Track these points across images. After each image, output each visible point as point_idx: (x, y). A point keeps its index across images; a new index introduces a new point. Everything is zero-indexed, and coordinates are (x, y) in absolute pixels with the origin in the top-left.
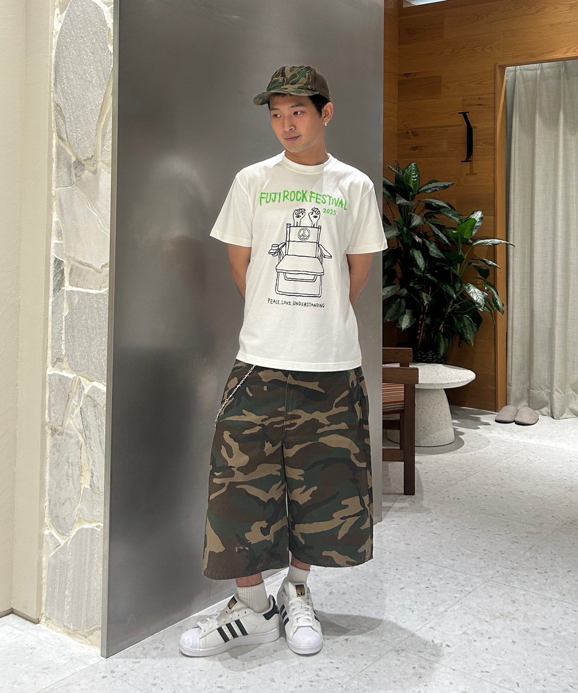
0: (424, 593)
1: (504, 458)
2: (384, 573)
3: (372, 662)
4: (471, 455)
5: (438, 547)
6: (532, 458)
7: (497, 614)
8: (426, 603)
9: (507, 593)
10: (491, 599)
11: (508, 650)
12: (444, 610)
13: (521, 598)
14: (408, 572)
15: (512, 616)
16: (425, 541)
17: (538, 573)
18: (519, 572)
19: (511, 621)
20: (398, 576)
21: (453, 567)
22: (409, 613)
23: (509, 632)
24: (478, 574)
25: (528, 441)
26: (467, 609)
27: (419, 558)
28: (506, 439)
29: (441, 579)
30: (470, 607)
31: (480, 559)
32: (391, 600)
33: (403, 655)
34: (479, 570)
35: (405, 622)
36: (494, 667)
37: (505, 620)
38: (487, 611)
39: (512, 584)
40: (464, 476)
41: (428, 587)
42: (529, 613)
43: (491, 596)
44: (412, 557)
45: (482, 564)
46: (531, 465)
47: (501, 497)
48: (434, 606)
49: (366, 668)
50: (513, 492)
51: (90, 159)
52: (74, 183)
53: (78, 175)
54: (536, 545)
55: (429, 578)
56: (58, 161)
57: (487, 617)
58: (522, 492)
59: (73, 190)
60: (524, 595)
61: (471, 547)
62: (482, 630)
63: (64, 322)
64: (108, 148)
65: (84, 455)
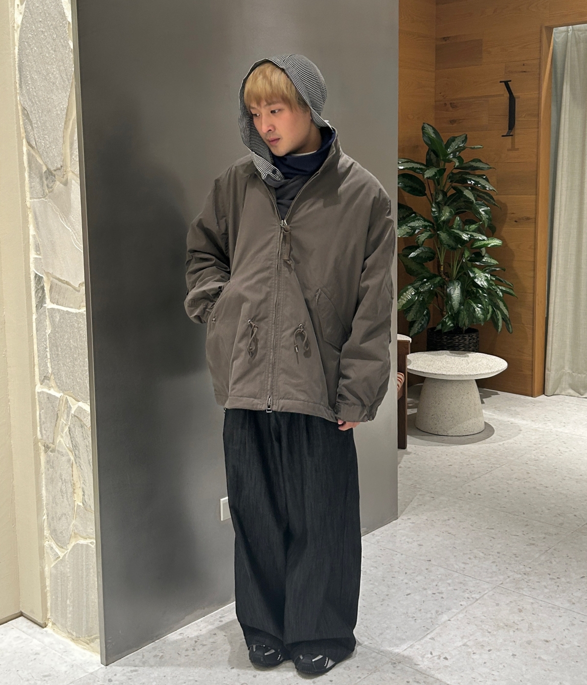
0: (429, 600)
1: (533, 449)
2: (392, 577)
3: (366, 675)
4: (500, 445)
5: (451, 549)
6: (562, 449)
7: (502, 625)
8: (430, 611)
9: (515, 601)
10: (497, 607)
11: (506, 663)
12: (448, 619)
13: (528, 607)
14: (417, 576)
15: (516, 627)
16: (439, 542)
17: (550, 579)
18: (531, 578)
19: (514, 632)
20: (406, 581)
21: (463, 571)
22: (412, 622)
23: (511, 644)
24: (488, 580)
25: (560, 430)
26: (471, 618)
27: (430, 561)
28: (539, 428)
29: (449, 584)
30: (474, 616)
31: (492, 562)
32: (395, 607)
33: (399, 668)
34: (490, 575)
35: (406, 632)
36: (489, 683)
37: (508, 631)
38: (492, 621)
39: (522, 592)
40: (490, 470)
41: (434, 594)
42: (535, 624)
43: (498, 605)
44: (423, 560)
45: (494, 568)
46: (561, 457)
47: (525, 493)
48: (438, 615)
49: (359, 682)
50: (538, 487)
51: (60, 169)
52: (47, 194)
53: (50, 185)
54: (553, 548)
55: (438, 583)
56: (30, 170)
57: (490, 627)
58: (547, 487)
59: (46, 202)
60: (532, 603)
61: (486, 549)
62: (483, 641)
63: (48, 340)
64: (76, 158)
65: (75, 472)
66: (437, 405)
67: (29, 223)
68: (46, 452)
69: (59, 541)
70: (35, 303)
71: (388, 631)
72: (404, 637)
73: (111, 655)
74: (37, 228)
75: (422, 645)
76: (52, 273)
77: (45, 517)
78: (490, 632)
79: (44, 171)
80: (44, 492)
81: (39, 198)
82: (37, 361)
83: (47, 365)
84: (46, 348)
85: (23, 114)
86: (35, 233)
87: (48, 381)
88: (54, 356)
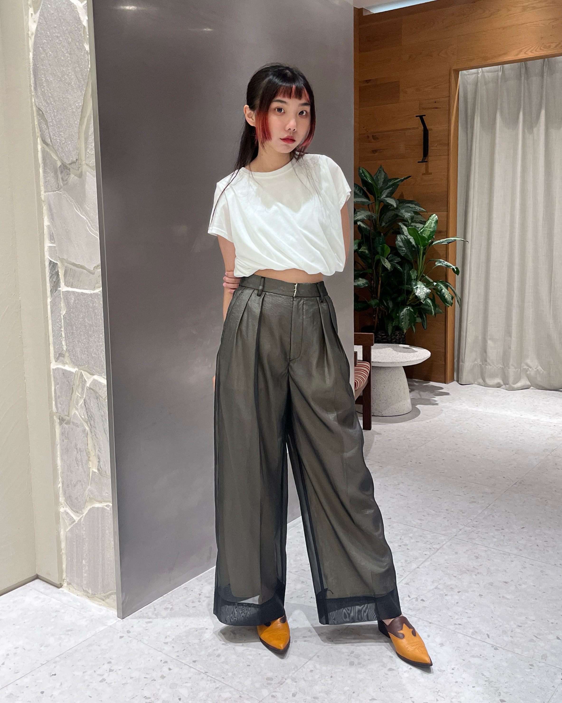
0: (397, 552)
1: (456, 425)
4: (427, 422)
5: (406, 508)
6: (480, 424)
7: (464, 570)
8: (400, 561)
9: (470, 549)
10: (456, 555)
11: (476, 603)
12: (416, 567)
13: (483, 554)
15: (477, 571)
16: (394, 503)
17: (496, 530)
18: (479, 530)
21: (421, 526)
23: (475, 585)
24: (443, 532)
26: (436, 565)
27: (390, 519)
28: (458, 408)
29: (411, 538)
30: (439, 563)
31: (444, 518)
34: (444, 529)
36: (465, 620)
37: (471, 575)
38: (454, 567)
39: (474, 541)
40: (423, 442)
41: (400, 546)
42: (492, 568)
43: (456, 553)
45: (446, 523)
46: (481, 431)
47: (458, 461)
48: (408, 564)
50: (467, 456)
51: (75, 163)
52: (61, 187)
53: (65, 179)
54: (492, 504)
56: (45, 166)
59: (61, 194)
61: (435, 507)
63: (63, 321)
64: (91, 152)
65: (90, 441)
67: (44, 215)
68: (61, 424)
69: (75, 506)
70: (49, 288)
74: (52, 218)
76: (67, 259)
77: (60, 485)
79: (58, 167)
80: (59, 462)
81: (53, 191)
82: (52, 341)
83: (62, 343)
84: (61, 328)
85: (38, 114)
86: (49, 224)
87: (62, 358)
88: (69, 335)
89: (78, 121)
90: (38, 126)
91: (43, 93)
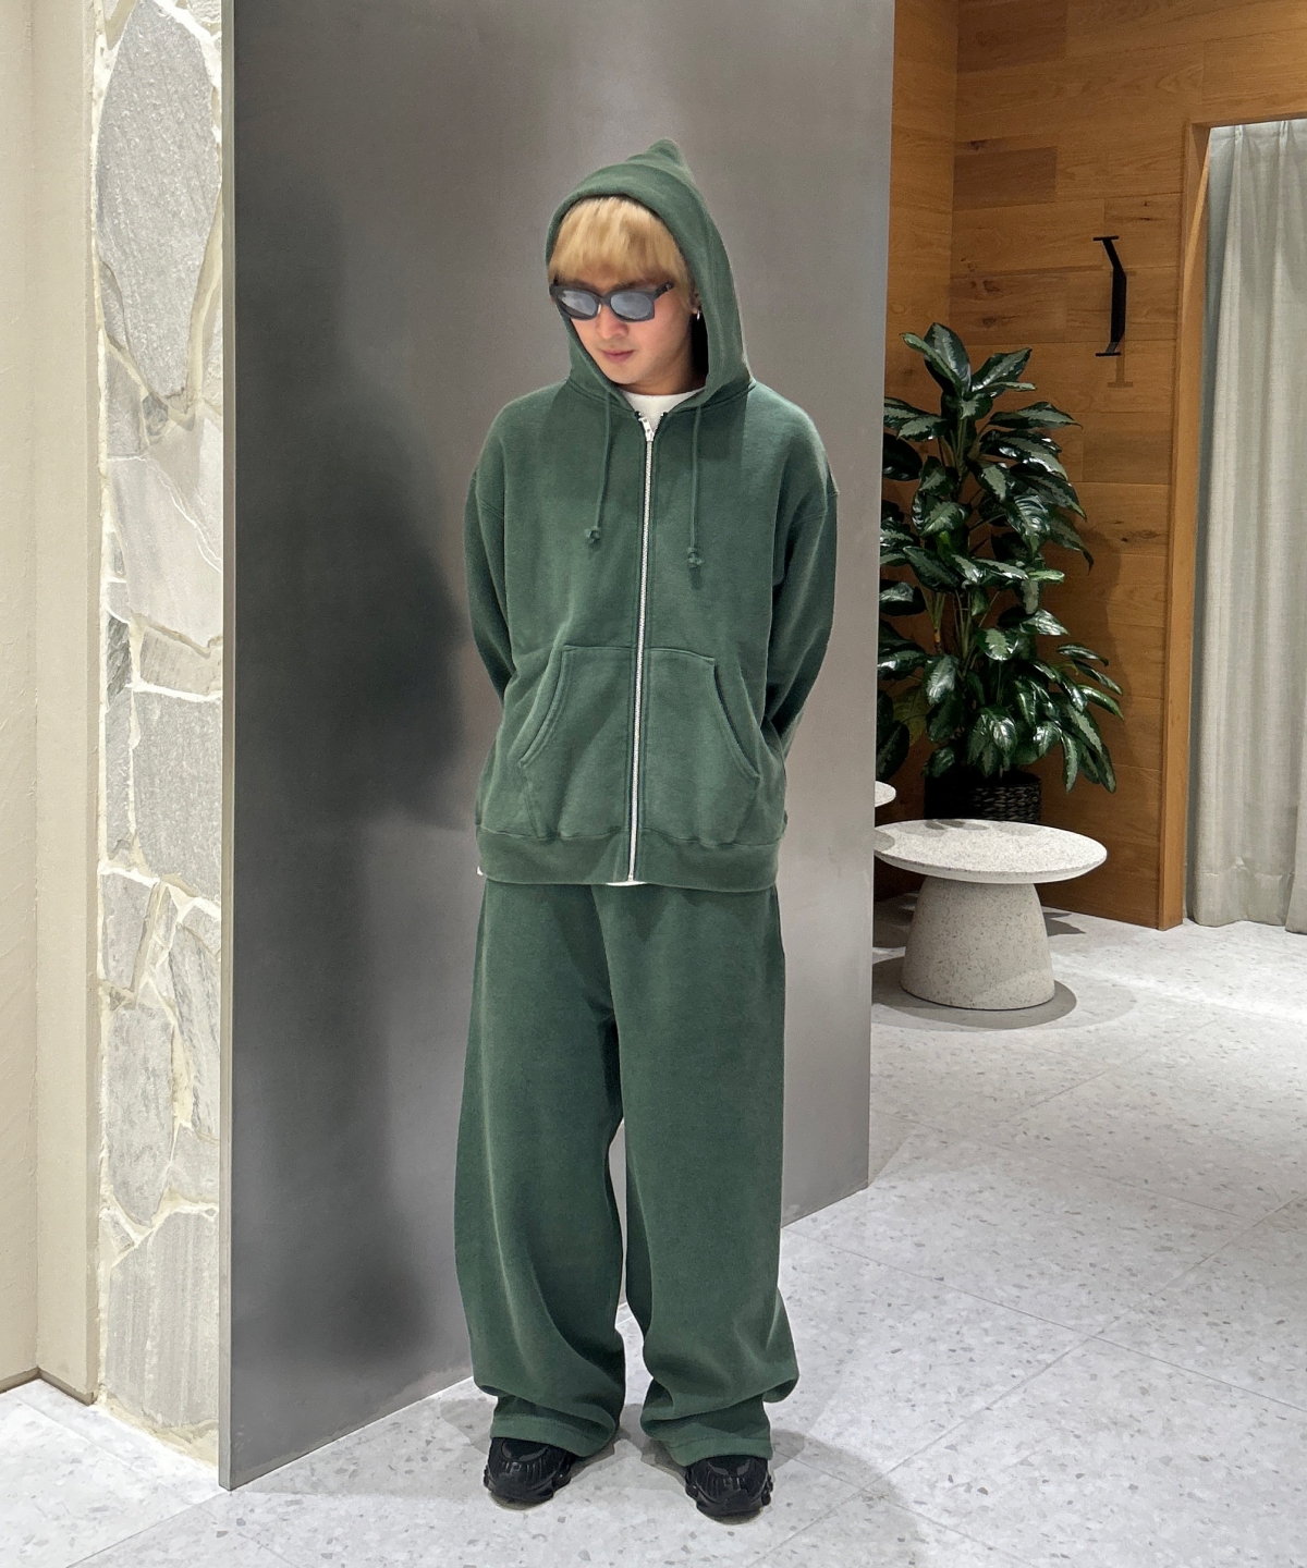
0: (943, 1365)
1: (1163, 1042)
2: (860, 1313)
3: (808, 1524)
4: (1089, 1031)
5: (987, 1255)
6: (1228, 1044)
7: (1104, 1420)
8: (945, 1388)
10: (1093, 1383)
11: (1118, 1505)
12: (984, 1405)
13: (1162, 1384)
14: (913, 1312)
15: (1136, 1426)
16: (959, 1239)
17: (1209, 1324)
18: (1166, 1322)
19: (1132, 1436)
20: (890, 1322)
21: (1017, 1303)
22: (908, 1411)
23: (1126, 1462)
24: (1071, 1323)
25: (1223, 1002)
26: (1034, 1405)
27: (942, 1279)
28: (1177, 997)
29: (986, 1331)
30: (1042, 1401)
31: (1079, 1285)
32: (868, 1379)
33: (878, 1509)
34: (1075, 1314)
35: (894, 1432)
36: (1080, 1546)
37: (1119, 1435)
38: (1080, 1411)
39: (1145, 1350)
40: (1067, 1084)
41: (954, 1351)
42: (1177, 1421)
43: (1094, 1377)
44: (927, 1277)
45: (1084, 1298)
46: (1225, 1061)
47: (1147, 1138)
48: (963, 1397)
49: (793, 1537)
50: (1175, 1126)
51: (179, 395)
52: (146, 448)
53: (155, 429)
54: (1213, 1257)
55: (961, 1327)
56: (111, 396)
57: (1079, 1426)
58: (1195, 1126)
59: (144, 463)
60: (1170, 1376)
61: (1064, 1256)
62: (1064, 1456)
63: (131, 762)
64: (218, 373)
65: (179, 1055)
66: (950, 938)
67: (103, 508)
68: (113, 1008)
69: (134, 1207)
70: (106, 680)
71: (852, 1430)
72: (890, 1443)
73: (242, 1467)
74: (121, 518)
75: (929, 1460)
76: (150, 617)
77: (104, 1154)
78: (1077, 1437)
79: (142, 400)
80: (104, 1098)
81: (128, 456)
82: (105, 808)
83: (126, 817)
84: (126, 779)
85: (103, 276)
86: (114, 530)
87: (126, 852)
88: (143, 796)
89: (191, 299)
90: (100, 301)
91: (117, 231)
